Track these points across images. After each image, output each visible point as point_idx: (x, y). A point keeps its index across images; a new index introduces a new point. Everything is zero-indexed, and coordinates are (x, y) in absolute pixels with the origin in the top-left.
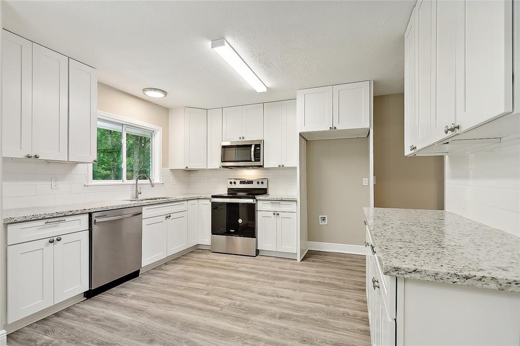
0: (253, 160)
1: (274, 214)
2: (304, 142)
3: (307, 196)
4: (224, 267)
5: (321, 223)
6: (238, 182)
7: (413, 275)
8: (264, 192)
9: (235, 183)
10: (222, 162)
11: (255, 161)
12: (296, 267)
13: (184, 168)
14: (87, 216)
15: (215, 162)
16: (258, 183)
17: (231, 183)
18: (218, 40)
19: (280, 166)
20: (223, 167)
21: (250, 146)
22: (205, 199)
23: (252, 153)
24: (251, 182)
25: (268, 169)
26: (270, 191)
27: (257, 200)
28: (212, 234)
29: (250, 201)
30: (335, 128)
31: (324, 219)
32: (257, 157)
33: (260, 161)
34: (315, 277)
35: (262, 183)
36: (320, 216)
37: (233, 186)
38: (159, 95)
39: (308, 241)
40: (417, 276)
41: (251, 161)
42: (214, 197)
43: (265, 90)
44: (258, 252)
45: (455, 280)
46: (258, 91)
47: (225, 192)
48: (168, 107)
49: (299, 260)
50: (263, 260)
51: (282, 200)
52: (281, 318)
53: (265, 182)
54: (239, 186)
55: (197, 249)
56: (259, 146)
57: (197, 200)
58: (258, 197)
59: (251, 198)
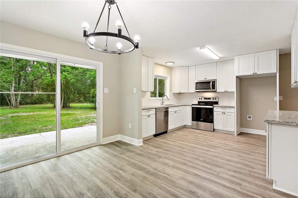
0: (211, 88)
1: (223, 113)
2: (238, 80)
3: (240, 105)
4: (200, 134)
5: (248, 119)
6: (203, 99)
7: (273, 122)
8: (217, 103)
9: (201, 99)
10: (196, 89)
11: (213, 89)
12: (235, 137)
13: (179, 92)
14: (155, 109)
15: (193, 89)
16: (213, 99)
17: (200, 99)
18: (202, 47)
19: (225, 91)
20: (196, 92)
21: (210, 82)
22: (189, 105)
23: (211, 85)
24: (209, 99)
25: (218, 92)
26: (219, 103)
27: (214, 107)
28: (192, 121)
29: (211, 107)
30: (256, 73)
31: (250, 117)
32: (214, 87)
33: (215, 89)
34: (244, 141)
35: (216, 99)
36: (248, 116)
37: (201, 100)
38: (171, 64)
39: (241, 127)
40: (274, 122)
41: (210, 89)
42: (193, 105)
43: (218, 58)
44: (214, 130)
45: (284, 123)
46: (215, 59)
47: (197, 103)
48: (171, 67)
49: (236, 134)
50: (217, 133)
51: (226, 107)
52: (229, 150)
53: (217, 99)
54: (203, 100)
55: (185, 127)
56: (214, 82)
57: (185, 106)
58: (214, 105)
59: (211, 106)
